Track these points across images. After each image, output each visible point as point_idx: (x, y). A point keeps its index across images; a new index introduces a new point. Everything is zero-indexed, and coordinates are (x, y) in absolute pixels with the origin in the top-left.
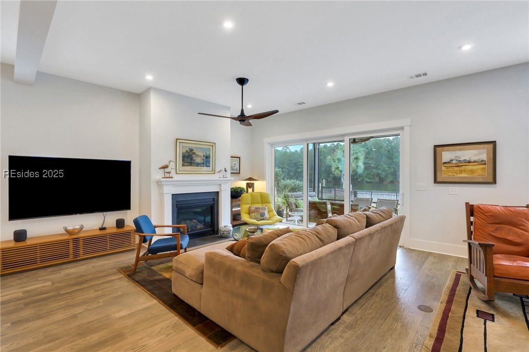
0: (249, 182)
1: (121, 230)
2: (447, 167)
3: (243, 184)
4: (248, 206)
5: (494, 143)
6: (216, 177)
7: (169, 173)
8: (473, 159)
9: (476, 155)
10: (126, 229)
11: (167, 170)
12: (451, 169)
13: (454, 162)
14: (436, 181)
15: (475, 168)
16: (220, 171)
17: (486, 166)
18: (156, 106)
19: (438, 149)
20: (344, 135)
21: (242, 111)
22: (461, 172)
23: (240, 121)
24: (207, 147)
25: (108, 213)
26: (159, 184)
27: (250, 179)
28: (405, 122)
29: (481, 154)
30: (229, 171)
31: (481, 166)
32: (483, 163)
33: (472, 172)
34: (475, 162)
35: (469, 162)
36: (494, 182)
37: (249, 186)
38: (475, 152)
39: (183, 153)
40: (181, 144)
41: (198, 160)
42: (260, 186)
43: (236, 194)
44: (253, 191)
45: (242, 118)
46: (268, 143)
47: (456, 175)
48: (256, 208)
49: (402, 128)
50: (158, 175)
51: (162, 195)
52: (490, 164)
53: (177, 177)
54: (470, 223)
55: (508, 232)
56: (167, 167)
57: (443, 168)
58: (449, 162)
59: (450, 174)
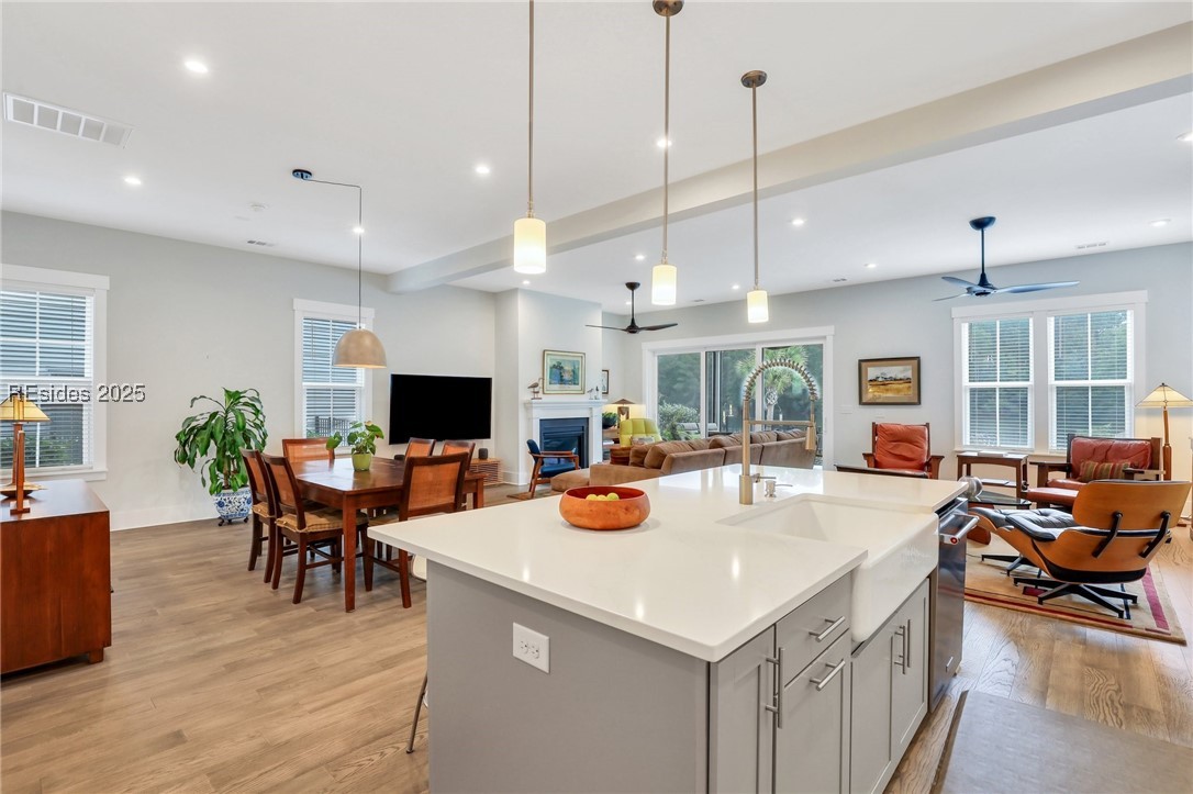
0: (621, 405)
1: (483, 462)
2: (873, 386)
3: (613, 409)
4: (630, 436)
5: (918, 358)
6: (585, 398)
7: (538, 392)
8: (900, 376)
9: (901, 372)
10: (489, 460)
11: (536, 390)
12: (877, 388)
13: (880, 379)
14: (861, 403)
15: (901, 386)
16: (591, 391)
17: (911, 385)
18: (523, 314)
19: (864, 364)
20: (755, 343)
21: (633, 320)
22: (887, 390)
23: (630, 332)
24: (575, 359)
26: (528, 406)
27: (623, 401)
28: (828, 331)
29: (903, 371)
30: (601, 391)
31: (907, 385)
32: (908, 381)
33: (899, 391)
34: (901, 379)
35: (895, 380)
36: (919, 403)
37: (622, 411)
38: (900, 368)
39: (551, 368)
40: (549, 357)
41: (567, 377)
42: (636, 411)
43: (608, 423)
44: (628, 418)
46: (651, 350)
48: (640, 439)
49: (825, 338)
50: (525, 395)
51: (529, 419)
52: (914, 382)
53: (545, 399)
54: (874, 443)
55: (904, 450)
56: (535, 386)
57: (868, 387)
58: (874, 380)
59: (876, 393)
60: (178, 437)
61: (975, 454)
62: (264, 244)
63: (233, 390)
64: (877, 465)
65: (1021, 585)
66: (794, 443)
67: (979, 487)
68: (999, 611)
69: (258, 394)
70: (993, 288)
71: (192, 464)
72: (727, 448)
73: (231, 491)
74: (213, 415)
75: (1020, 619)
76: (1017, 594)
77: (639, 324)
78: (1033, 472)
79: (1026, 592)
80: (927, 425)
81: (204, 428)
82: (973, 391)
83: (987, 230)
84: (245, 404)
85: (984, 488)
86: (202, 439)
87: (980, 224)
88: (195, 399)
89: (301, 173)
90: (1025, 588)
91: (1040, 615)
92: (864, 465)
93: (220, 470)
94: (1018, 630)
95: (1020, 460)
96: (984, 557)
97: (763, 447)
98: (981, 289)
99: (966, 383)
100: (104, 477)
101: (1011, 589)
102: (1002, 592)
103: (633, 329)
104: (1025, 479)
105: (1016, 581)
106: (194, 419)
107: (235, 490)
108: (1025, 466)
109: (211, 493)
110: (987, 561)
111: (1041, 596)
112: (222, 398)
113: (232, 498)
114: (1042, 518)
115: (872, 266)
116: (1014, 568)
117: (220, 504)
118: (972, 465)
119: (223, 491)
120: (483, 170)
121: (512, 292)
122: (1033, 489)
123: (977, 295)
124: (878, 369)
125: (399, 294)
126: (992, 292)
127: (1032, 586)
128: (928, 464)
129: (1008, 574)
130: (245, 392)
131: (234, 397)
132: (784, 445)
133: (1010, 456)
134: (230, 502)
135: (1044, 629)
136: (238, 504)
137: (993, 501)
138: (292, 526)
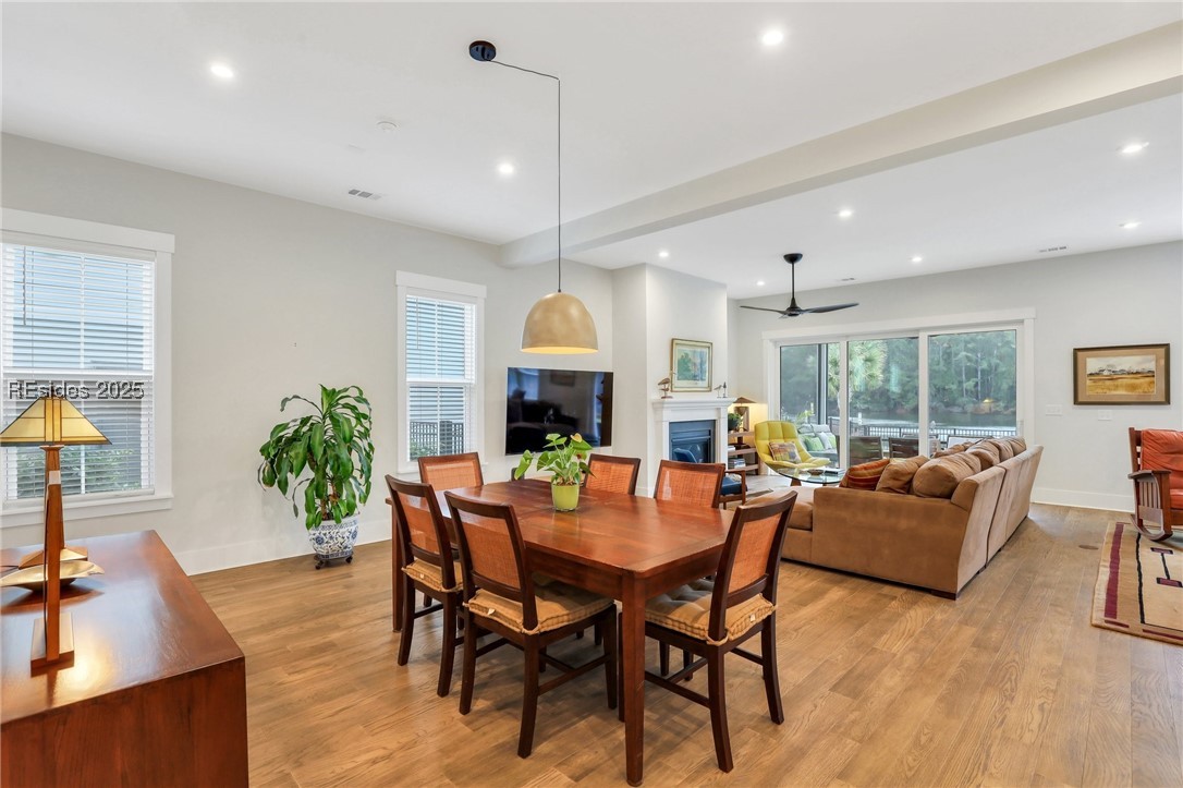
0: (739, 405)
2: (1095, 381)
4: (767, 442)
5: (1166, 346)
8: (1136, 369)
9: (1140, 363)
11: (666, 387)
12: (1100, 383)
13: (1106, 373)
14: (1076, 402)
15: (1137, 381)
16: (718, 388)
17: (1155, 379)
19: (1080, 354)
20: (918, 330)
21: (793, 299)
22: (1116, 387)
23: (790, 315)
24: (703, 349)
26: (657, 407)
27: (741, 400)
28: (1026, 313)
31: (1148, 379)
32: (1149, 374)
33: (1134, 387)
34: (1137, 373)
35: (1129, 373)
36: (1167, 402)
37: (742, 411)
38: (1138, 358)
39: (679, 361)
40: (677, 347)
41: (694, 371)
42: (758, 412)
44: (747, 419)
46: (771, 341)
47: (1108, 393)
48: (779, 445)
52: (1160, 376)
53: (675, 397)
54: (1136, 454)
56: (665, 382)
57: (1088, 382)
58: (1097, 374)
59: (1099, 391)
60: (263, 450)
63: (329, 388)
69: (361, 392)
71: (283, 486)
73: (332, 522)
74: (304, 421)
77: (800, 304)
81: (295, 438)
84: (346, 406)
86: (297, 455)
88: (286, 400)
93: (319, 496)
100: (168, 505)
103: (793, 310)
106: (285, 426)
107: (338, 521)
109: (308, 526)
112: (317, 397)
113: (333, 532)
117: (319, 541)
119: (324, 523)
121: (638, 268)
124: (1105, 359)
125: (512, 268)
130: (346, 390)
131: (331, 395)
134: (331, 538)
136: (340, 540)
138: (510, 621)
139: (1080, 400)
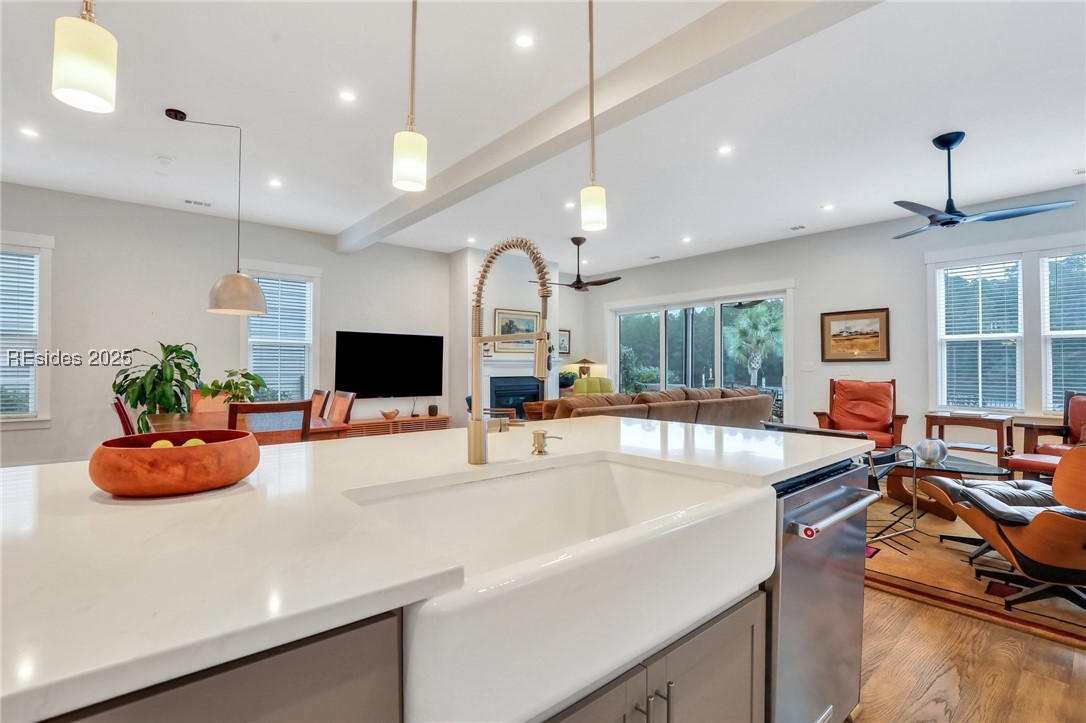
0: (583, 365)
1: (433, 418)
2: (837, 341)
3: (574, 369)
5: (887, 310)
7: (488, 350)
8: (867, 330)
9: (869, 325)
10: (439, 416)
11: (485, 347)
12: (841, 343)
13: (845, 334)
14: (824, 359)
15: (867, 341)
17: (879, 339)
19: (826, 318)
21: (578, 275)
22: (852, 346)
23: (576, 288)
24: (530, 318)
25: (419, 397)
27: (585, 361)
28: (788, 283)
29: (872, 325)
31: (875, 339)
32: (875, 335)
33: (865, 346)
34: (867, 334)
35: (861, 334)
36: (888, 358)
37: (583, 371)
38: (867, 321)
39: (502, 327)
40: (501, 316)
42: (597, 371)
43: (566, 382)
44: (588, 377)
45: (578, 284)
46: (611, 310)
47: (847, 351)
49: (784, 291)
52: (882, 336)
53: (496, 356)
54: (832, 402)
55: (864, 409)
57: (832, 342)
58: (838, 335)
59: (840, 349)
61: (948, 415)
62: (201, 204)
63: (172, 346)
64: (833, 424)
65: (986, 581)
66: (739, 401)
67: (943, 452)
68: (946, 616)
70: (963, 216)
72: (651, 404)
74: (151, 369)
75: (975, 631)
76: (977, 592)
78: (1019, 436)
79: (991, 589)
80: (893, 382)
82: (950, 344)
83: (955, 150)
85: (950, 453)
87: (946, 141)
89: (176, 115)
90: (991, 583)
91: (1006, 626)
92: (815, 425)
94: (967, 649)
95: (1002, 422)
96: (942, 538)
97: (699, 404)
98: (949, 216)
99: (942, 334)
101: (971, 585)
102: (956, 588)
104: (1010, 442)
105: (979, 573)
108: (1009, 430)
110: (948, 543)
111: (1010, 598)
114: (1018, 492)
115: (829, 208)
116: (981, 553)
118: (946, 427)
120: (347, 96)
121: (463, 252)
122: (1019, 456)
123: (943, 225)
124: (844, 322)
125: (347, 254)
126: (961, 221)
127: (999, 583)
128: (892, 425)
129: (971, 563)
131: (169, 350)
132: (728, 402)
133: (990, 417)
135: (1006, 649)
137: (960, 469)
139: (827, 357)
